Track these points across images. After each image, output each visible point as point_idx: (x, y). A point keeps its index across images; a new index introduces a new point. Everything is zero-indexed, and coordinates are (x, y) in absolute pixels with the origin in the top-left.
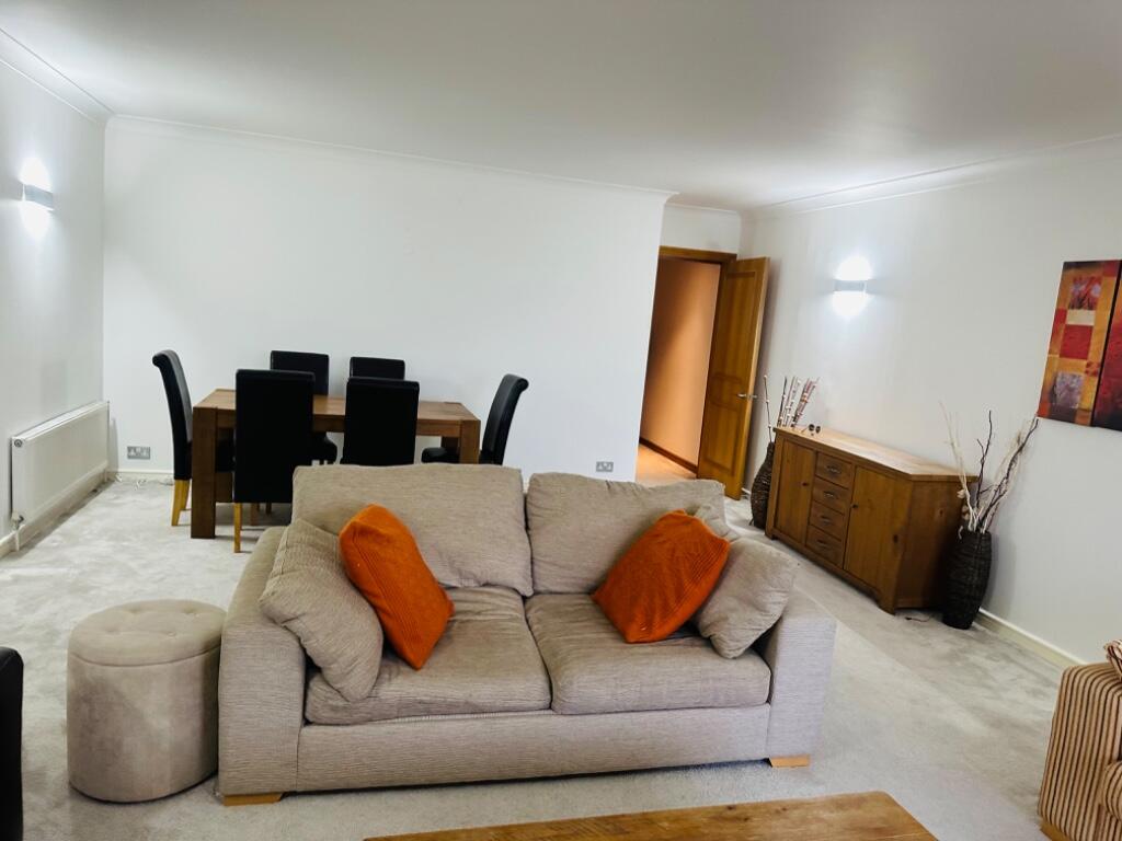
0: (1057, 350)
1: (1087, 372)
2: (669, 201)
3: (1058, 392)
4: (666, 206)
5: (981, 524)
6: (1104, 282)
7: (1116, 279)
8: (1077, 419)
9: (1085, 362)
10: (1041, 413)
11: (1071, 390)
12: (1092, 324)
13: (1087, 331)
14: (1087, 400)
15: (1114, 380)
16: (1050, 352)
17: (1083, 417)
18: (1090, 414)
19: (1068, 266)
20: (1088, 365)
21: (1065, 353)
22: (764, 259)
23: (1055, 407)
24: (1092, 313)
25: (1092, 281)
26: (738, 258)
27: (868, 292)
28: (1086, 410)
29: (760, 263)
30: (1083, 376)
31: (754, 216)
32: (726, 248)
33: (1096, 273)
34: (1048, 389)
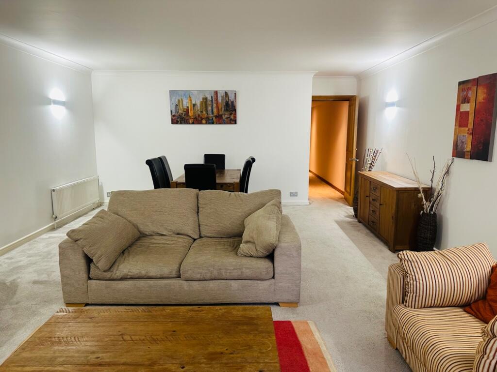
0: (457, 124)
1: (468, 133)
2: (314, 76)
3: (458, 144)
4: (313, 78)
5: (431, 209)
6: (472, 89)
7: (476, 87)
8: (466, 156)
10: (453, 155)
11: (463, 142)
12: (469, 110)
13: (467, 113)
14: (468, 147)
15: (477, 136)
16: (455, 126)
18: (470, 153)
19: (460, 83)
20: (468, 130)
21: (460, 126)
23: (458, 153)
24: (469, 104)
25: (469, 89)
28: (468, 152)
30: (467, 135)
31: (360, 77)
33: (469, 85)
34: (455, 144)
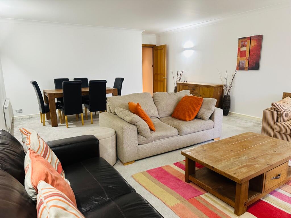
0: (239, 56)
1: (246, 60)
3: (240, 64)
5: (227, 94)
6: (247, 41)
7: (250, 40)
8: (245, 69)
9: (245, 58)
10: (237, 70)
11: (243, 64)
12: (246, 50)
13: (245, 52)
14: (247, 66)
15: (252, 60)
16: (238, 57)
17: (246, 69)
18: (247, 68)
19: (239, 39)
20: (246, 58)
21: (241, 57)
22: (165, 45)
23: (240, 68)
24: (246, 48)
25: (245, 41)
26: (156, 46)
27: (193, 50)
28: (246, 67)
29: (164, 46)
30: (245, 60)
32: (153, 43)
33: (246, 40)
34: (238, 64)
